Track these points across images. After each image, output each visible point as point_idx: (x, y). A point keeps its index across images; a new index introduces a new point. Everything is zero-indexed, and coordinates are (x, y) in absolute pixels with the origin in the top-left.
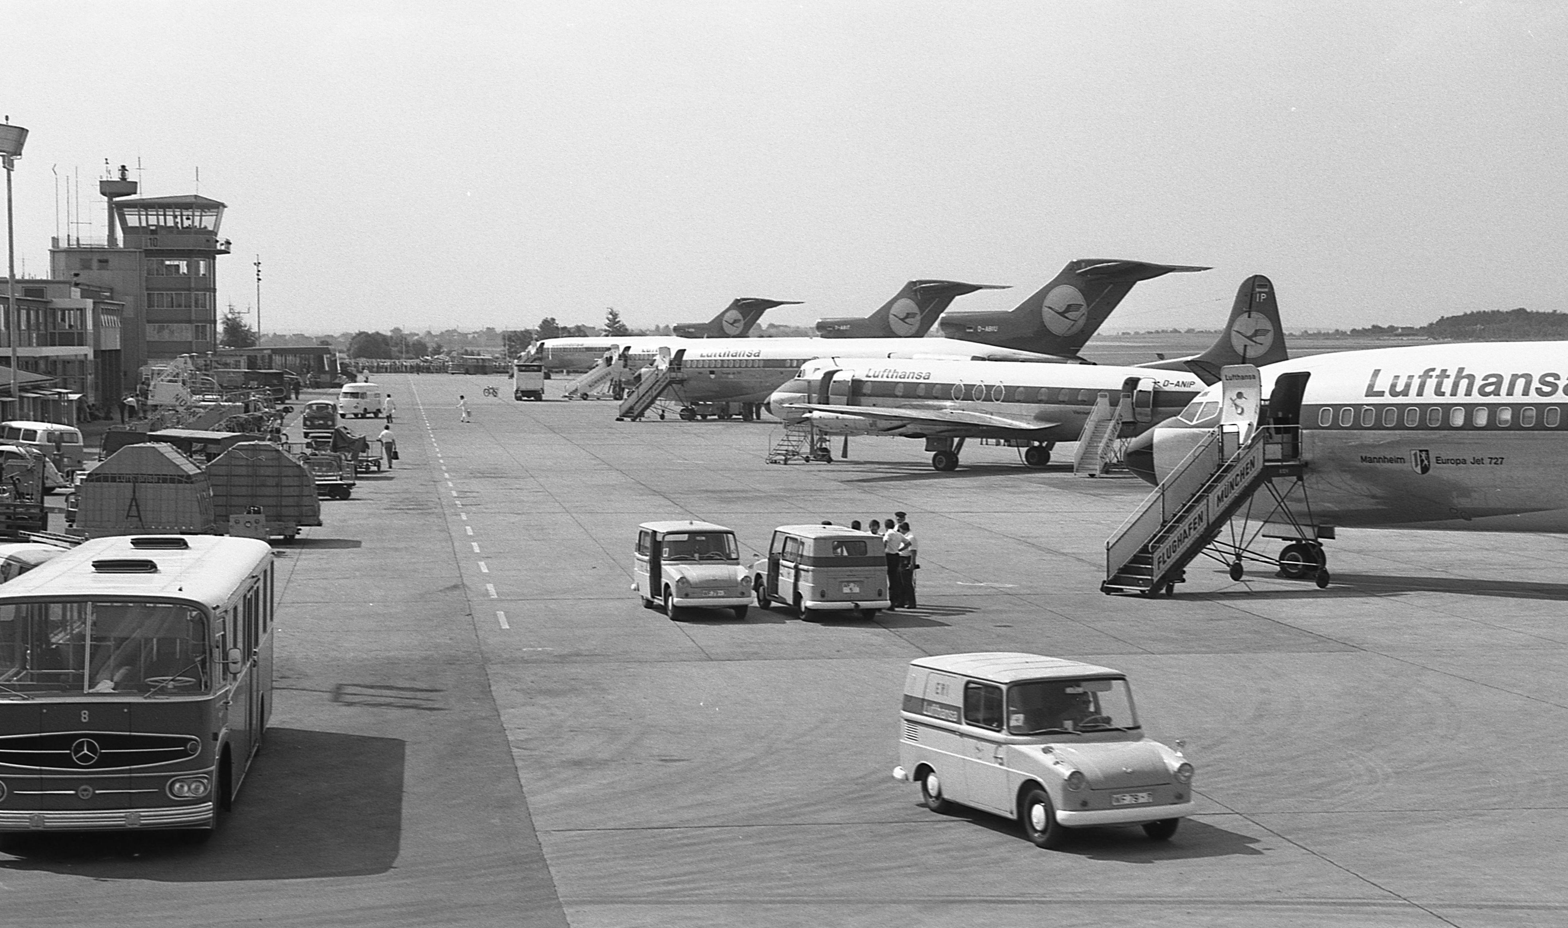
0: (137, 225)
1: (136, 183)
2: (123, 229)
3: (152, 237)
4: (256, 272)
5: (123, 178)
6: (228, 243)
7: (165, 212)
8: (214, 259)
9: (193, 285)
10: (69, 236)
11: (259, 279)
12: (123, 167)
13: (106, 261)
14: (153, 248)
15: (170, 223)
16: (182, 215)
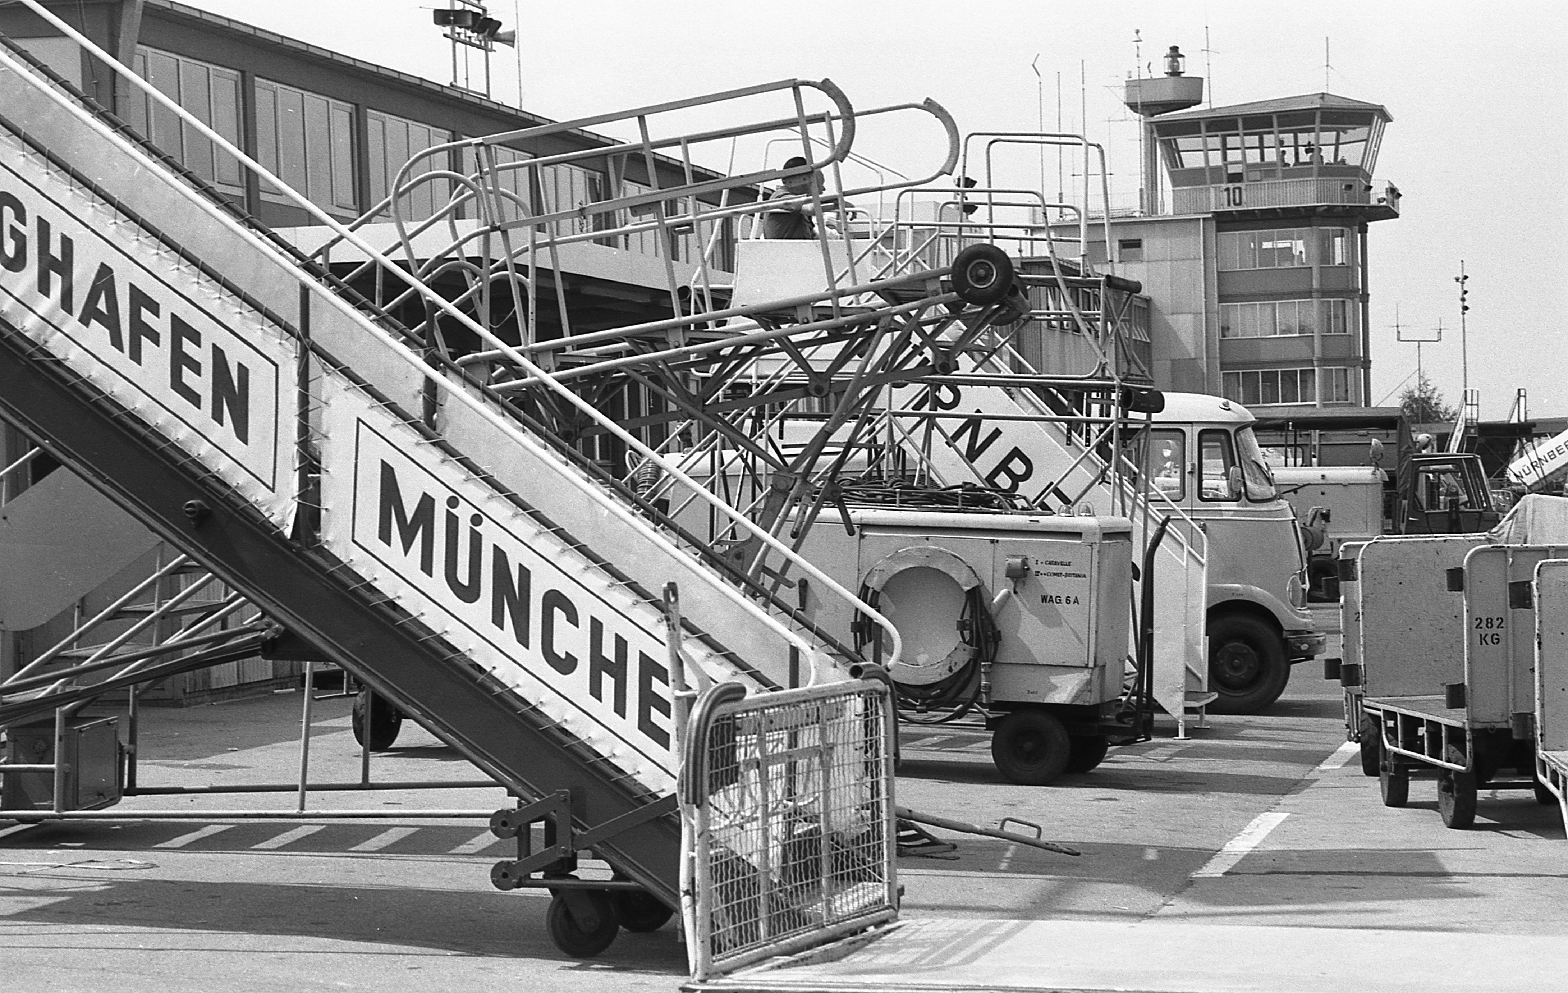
0: (1203, 165)
1: (1202, 79)
2: (1172, 174)
3: (1231, 186)
4: (1460, 295)
5: (1175, 73)
6: (1394, 192)
7: (1261, 140)
8: (1364, 230)
9: (1316, 284)
10: (1061, 194)
11: (1466, 308)
12: (1175, 49)
13: (1137, 244)
14: (1233, 208)
15: (1271, 155)
16: (1296, 146)
